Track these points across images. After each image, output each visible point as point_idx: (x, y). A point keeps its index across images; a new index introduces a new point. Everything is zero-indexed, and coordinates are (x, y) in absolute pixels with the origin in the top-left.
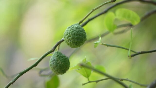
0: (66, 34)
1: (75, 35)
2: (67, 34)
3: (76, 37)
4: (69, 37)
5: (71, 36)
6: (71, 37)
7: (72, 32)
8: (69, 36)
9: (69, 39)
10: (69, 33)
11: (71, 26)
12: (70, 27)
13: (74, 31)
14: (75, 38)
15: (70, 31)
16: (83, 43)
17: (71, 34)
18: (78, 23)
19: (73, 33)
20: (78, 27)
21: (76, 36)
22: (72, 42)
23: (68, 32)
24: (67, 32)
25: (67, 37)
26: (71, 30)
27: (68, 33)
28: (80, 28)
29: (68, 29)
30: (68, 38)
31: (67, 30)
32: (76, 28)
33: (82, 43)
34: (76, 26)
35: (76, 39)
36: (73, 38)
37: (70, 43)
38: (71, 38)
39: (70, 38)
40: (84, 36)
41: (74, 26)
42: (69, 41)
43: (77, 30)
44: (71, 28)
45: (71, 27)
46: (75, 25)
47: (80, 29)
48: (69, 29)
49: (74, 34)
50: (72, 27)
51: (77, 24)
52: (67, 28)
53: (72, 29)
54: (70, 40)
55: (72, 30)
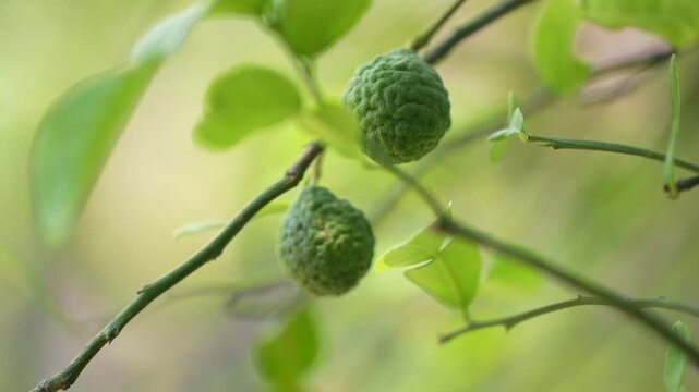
0: (352, 97)
1: (397, 101)
2: (359, 100)
3: (399, 110)
4: (369, 114)
5: (375, 108)
6: (375, 114)
7: (383, 86)
8: (368, 108)
9: (369, 123)
10: (369, 94)
11: (376, 61)
12: (369, 67)
13: (393, 82)
14: (395, 116)
15: (369, 84)
16: (434, 137)
17: (376, 95)
18: (407, 45)
19: (386, 94)
20: (410, 64)
21: (401, 105)
22: (385, 135)
23: (363, 90)
24: (359, 91)
25: (359, 112)
26: (375, 80)
27: (362, 95)
28: (416, 68)
29: (361, 74)
30: (364, 115)
31: (358, 81)
32: (402, 68)
33: (428, 137)
34: (398, 60)
35: (401, 119)
36: (386, 117)
37: (376, 138)
38: (379, 116)
39: (372, 119)
40: (440, 107)
41: (388, 60)
42: (370, 129)
43: (407, 75)
44: (377, 71)
45: (376, 67)
46: (396, 57)
47: (420, 72)
48: (364, 77)
49: (393, 95)
50: (382, 62)
51: (403, 52)
52: (358, 70)
53: (382, 72)
54: (375, 128)
55: (382, 77)
